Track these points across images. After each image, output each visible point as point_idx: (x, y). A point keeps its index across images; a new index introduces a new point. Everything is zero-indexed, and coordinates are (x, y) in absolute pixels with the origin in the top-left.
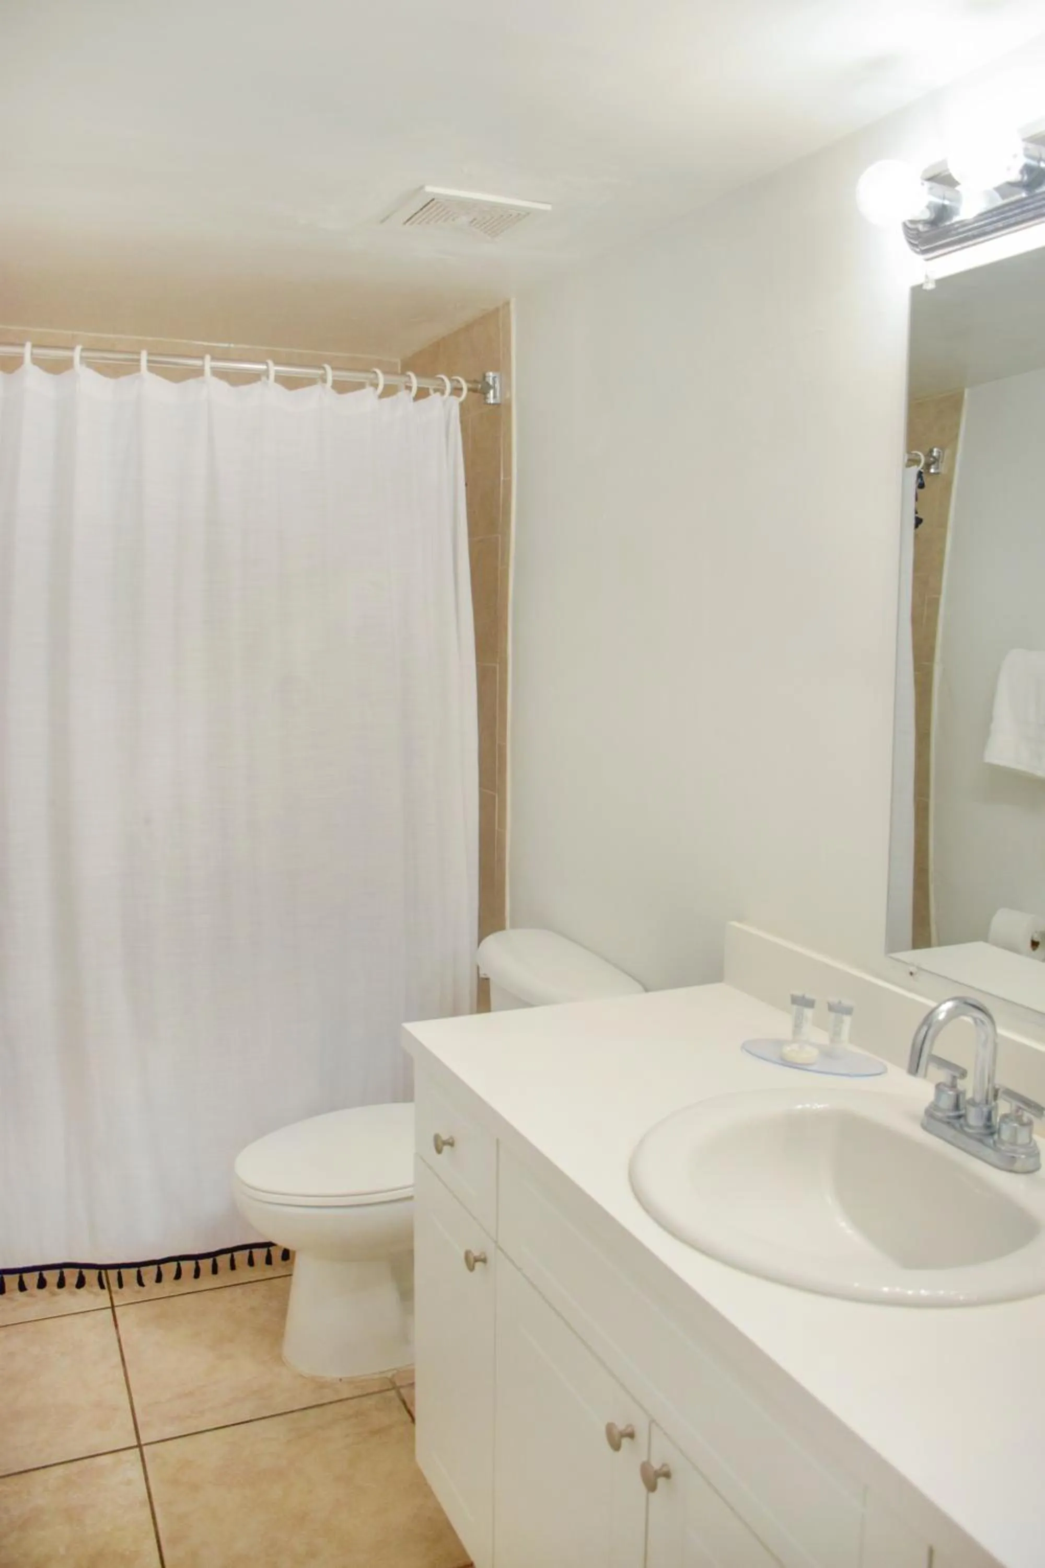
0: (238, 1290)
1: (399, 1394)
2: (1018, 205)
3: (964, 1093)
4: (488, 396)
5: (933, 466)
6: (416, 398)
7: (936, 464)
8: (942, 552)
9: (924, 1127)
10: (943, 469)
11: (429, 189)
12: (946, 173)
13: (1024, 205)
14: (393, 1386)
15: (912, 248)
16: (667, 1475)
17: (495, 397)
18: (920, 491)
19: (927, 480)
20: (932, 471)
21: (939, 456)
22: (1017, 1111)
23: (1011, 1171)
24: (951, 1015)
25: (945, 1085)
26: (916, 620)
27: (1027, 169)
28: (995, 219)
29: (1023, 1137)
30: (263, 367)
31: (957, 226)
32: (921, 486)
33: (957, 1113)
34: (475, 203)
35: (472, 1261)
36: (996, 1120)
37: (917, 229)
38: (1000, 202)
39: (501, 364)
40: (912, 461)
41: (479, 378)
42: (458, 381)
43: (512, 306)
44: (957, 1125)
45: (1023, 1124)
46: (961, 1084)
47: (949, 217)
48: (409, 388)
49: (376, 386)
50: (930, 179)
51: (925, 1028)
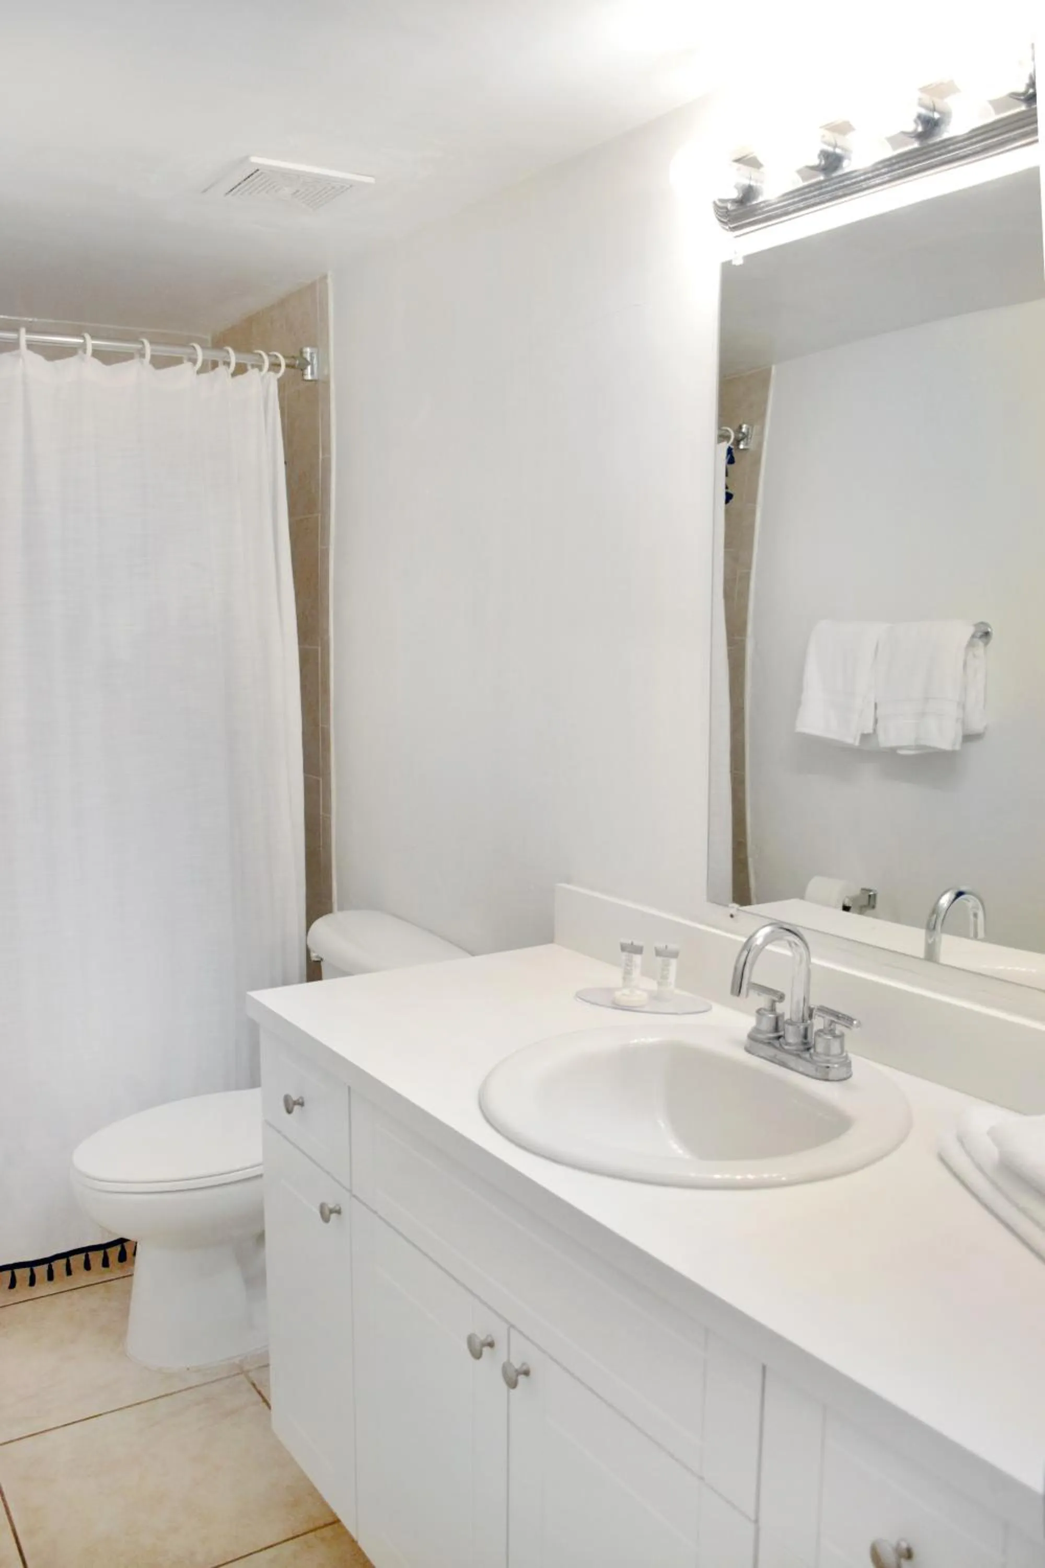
0: (75, 1294)
1: (248, 1378)
2: (817, 187)
3: (783, 1015)
4: (306, 372)
5: (742, 442)
6: (234, 374)
7: (745, 440)
8: (752, 527)
9: (748, 1050)
10: (752, 446)
11: (254, 159)
12: (751, 156)
13: (821, 188)
14: (240, 1370)
15: (722, 225)
16: (526, 1373)
17: (312, 373)
18: (730, 466)
19: (736, 455)
20: (741, 447)
21: (748, 432)
22: (830, 1025)
23: (827, 1080)
24: (768, 940)
25: (765, 1009)
26: (728, 595)
27: (825, 155)
28: (796, 199)
29: (835, 1047)
30: (82, 341)
31: (762, 205)
32: (731, 461)
33: (775, 1035)
34: (299, 175)
35: (327, 1213)
36: (811, 1037)
37: (726, 208)
38: (801, 184)
39: (317, 339)
40: (722, 437)
41: (297, 354)
42: (276, 357)
43: (329, 281)
44: (778, 1045)
45: (835, 1036)
46: (780, 1008)
47: (755, 198)
48: (228, 364)
49: (194, 362)
50: (738, 161)
51: (745, 953)
